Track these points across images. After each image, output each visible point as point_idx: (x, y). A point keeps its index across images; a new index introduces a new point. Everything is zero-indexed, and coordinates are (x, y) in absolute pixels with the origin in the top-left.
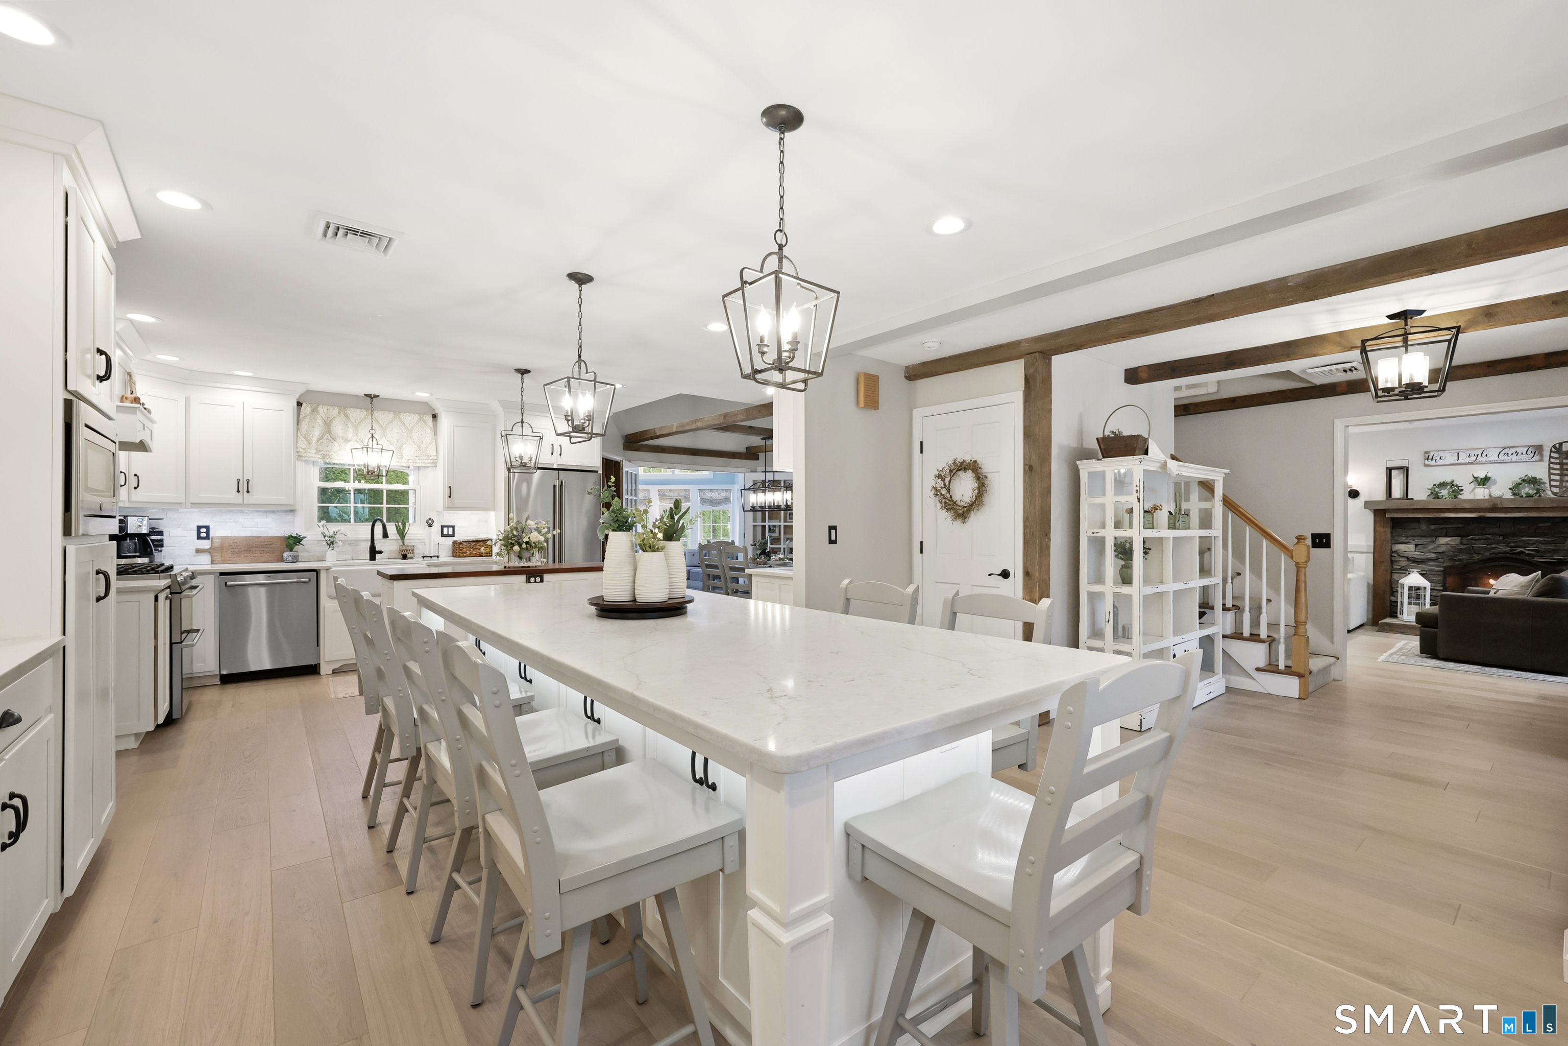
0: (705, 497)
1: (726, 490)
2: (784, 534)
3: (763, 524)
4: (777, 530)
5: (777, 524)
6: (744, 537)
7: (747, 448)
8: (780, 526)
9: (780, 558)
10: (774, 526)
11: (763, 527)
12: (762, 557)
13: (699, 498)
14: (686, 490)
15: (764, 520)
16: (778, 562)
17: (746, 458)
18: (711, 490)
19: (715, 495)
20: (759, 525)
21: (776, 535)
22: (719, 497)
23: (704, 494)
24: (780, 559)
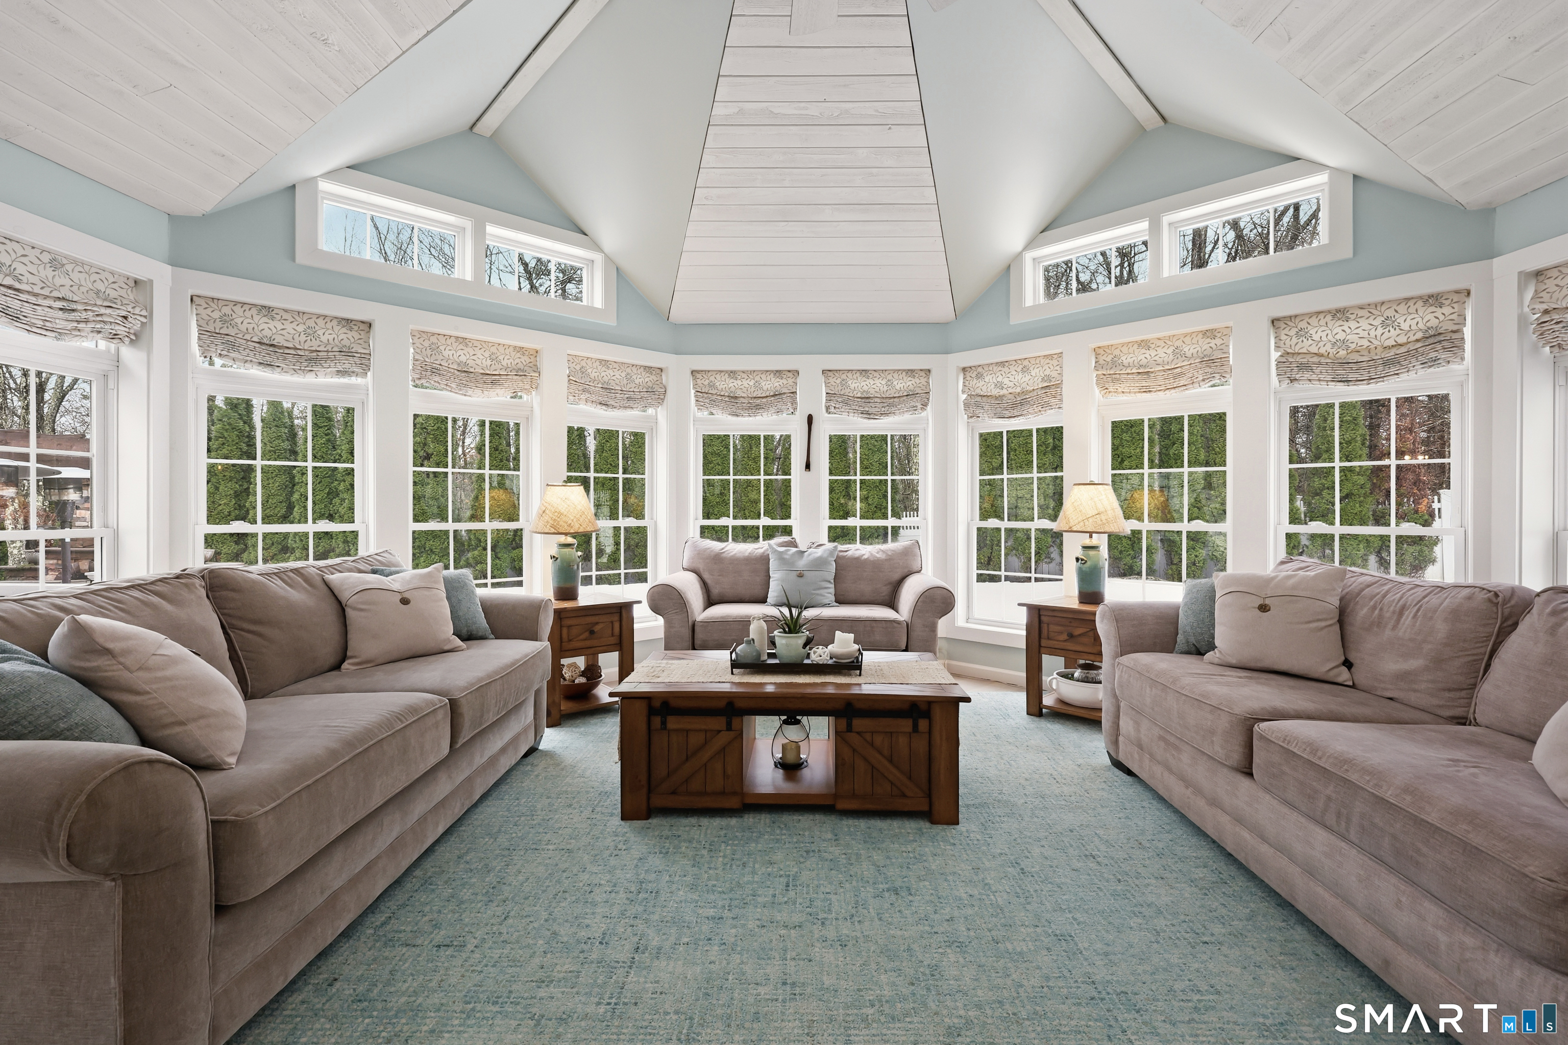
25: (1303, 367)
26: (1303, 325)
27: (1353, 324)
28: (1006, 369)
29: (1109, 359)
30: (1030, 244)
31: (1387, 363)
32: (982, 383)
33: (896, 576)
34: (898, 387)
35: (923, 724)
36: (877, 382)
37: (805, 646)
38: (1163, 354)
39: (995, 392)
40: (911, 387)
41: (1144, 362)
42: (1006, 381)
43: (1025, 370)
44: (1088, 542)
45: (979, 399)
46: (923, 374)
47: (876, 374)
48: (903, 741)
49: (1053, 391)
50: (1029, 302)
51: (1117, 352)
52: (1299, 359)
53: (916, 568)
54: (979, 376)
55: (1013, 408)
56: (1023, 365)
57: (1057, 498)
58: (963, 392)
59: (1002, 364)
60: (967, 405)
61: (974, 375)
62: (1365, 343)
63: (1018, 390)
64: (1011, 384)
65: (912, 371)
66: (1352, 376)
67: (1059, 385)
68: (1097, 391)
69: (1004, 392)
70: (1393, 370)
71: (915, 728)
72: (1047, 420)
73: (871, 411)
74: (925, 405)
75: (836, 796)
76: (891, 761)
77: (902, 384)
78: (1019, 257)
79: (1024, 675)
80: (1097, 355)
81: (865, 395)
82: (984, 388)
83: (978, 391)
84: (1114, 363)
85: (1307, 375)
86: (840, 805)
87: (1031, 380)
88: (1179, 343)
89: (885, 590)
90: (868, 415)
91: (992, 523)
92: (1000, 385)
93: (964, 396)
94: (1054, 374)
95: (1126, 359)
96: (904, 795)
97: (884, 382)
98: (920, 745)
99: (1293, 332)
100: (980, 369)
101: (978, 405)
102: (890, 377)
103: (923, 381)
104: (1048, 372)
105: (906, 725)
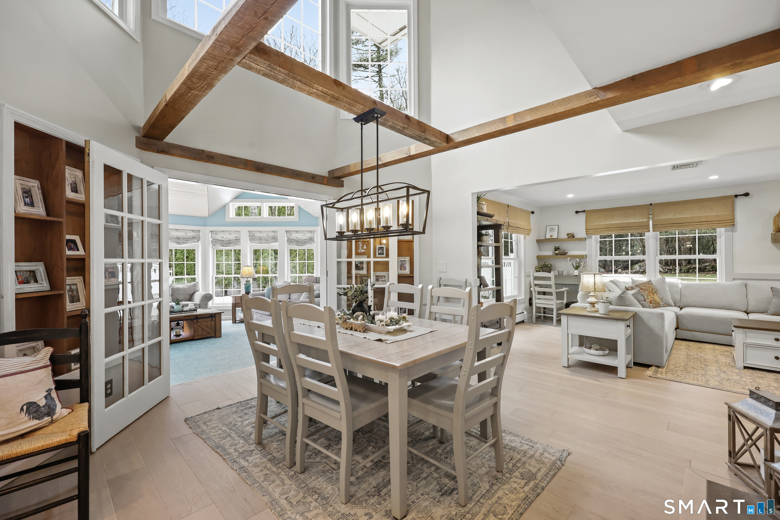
0: (291, 237)
1: (311, 232)
2: (374, 271)
3: (349, 260)
4: (365, 266)
5: (364, 259)
6: (327, 276)
7: (330, 172)
8: (369, 263)
9: (391, 319)
10: (362, 263)
11: (349, 264)
12: (358, 316)
13: (286, 238)
14: (274, 232)
15: (349, 256)
16: (392, 328)
17: (328, 184)
18: (297, 232)
19: (300, 236)
20: (344, 262)
21: (364, 272)
22: (304, 238)
23: (291, 235)
24: (393, 321)
25: (291, 242)
26: (291, 233)
27: (299, 234)
28: (224, 233)
29: (252, 234)
30: (231, 201)
31: (304, 243)
32: (217, 236)
33: (192, 292)
34: (189, 235)
35: (214, 319)
36: (182, 233)
37: (182, 307)
38: (264, 235)
39: (221, 239)
40: (194, 235)
41: (260, 236)
42: (224, 236)
43: (230, 234)
44: (247, 280)
45: (216, 241)
46: (197, 231)
47: (181, 231)
48: (209, 323)
49: (238, 241)
50: (231, 216)
51: (254, 233)
52: (290, 240)
53: (198, 290)
54: (216, 234)
55: (227, 244)
56: (230, 232)
57: (239, 269)
58: (211, 238)
59: (223, 231)
60: (212, 242)
61: (214, 233)
62: (301, 238)
63: (228, 239)
64: (226, 237)
65: (194, 230)
66: (299, 245)
67: (239, 239)
68: (249, 242)
69: (224, 239)
70: (305, 244)
71: (212, 320)
72: (237, 248)
73: (180, 242)
74: (198, 241)
75: (194, 337)
76: (207, 327)
77: (190, 234)
78: (228, 203)
79: (232, 316)
80: (249, 233)
81: (177, 237)
82: (218, 238)
83: (216, 238)
84: (253, 236)
85: (292, 243)
86: (195, 338)
87: (232, 237)
88: (268, 233)
89: (188, 297)
90: (179, 243)
91: (220, 276)
92: (222, 237)
93: (211, 239)
94: (238, 236)
95: (256, 235)
96: (210, 334)
97: (184, 233)
98: (213, 323)
99: (289, 234)
100: (216, 232)
101: (216, 242)
102: (186, 232)
103: (198, 234)
104: (236, 235)
105: (210, 319)
